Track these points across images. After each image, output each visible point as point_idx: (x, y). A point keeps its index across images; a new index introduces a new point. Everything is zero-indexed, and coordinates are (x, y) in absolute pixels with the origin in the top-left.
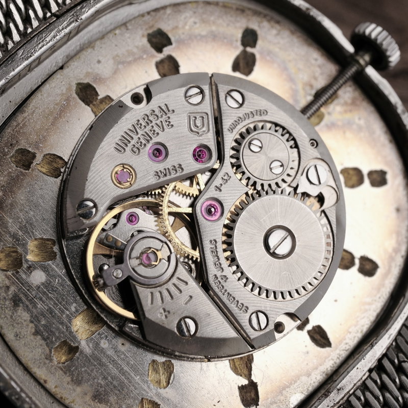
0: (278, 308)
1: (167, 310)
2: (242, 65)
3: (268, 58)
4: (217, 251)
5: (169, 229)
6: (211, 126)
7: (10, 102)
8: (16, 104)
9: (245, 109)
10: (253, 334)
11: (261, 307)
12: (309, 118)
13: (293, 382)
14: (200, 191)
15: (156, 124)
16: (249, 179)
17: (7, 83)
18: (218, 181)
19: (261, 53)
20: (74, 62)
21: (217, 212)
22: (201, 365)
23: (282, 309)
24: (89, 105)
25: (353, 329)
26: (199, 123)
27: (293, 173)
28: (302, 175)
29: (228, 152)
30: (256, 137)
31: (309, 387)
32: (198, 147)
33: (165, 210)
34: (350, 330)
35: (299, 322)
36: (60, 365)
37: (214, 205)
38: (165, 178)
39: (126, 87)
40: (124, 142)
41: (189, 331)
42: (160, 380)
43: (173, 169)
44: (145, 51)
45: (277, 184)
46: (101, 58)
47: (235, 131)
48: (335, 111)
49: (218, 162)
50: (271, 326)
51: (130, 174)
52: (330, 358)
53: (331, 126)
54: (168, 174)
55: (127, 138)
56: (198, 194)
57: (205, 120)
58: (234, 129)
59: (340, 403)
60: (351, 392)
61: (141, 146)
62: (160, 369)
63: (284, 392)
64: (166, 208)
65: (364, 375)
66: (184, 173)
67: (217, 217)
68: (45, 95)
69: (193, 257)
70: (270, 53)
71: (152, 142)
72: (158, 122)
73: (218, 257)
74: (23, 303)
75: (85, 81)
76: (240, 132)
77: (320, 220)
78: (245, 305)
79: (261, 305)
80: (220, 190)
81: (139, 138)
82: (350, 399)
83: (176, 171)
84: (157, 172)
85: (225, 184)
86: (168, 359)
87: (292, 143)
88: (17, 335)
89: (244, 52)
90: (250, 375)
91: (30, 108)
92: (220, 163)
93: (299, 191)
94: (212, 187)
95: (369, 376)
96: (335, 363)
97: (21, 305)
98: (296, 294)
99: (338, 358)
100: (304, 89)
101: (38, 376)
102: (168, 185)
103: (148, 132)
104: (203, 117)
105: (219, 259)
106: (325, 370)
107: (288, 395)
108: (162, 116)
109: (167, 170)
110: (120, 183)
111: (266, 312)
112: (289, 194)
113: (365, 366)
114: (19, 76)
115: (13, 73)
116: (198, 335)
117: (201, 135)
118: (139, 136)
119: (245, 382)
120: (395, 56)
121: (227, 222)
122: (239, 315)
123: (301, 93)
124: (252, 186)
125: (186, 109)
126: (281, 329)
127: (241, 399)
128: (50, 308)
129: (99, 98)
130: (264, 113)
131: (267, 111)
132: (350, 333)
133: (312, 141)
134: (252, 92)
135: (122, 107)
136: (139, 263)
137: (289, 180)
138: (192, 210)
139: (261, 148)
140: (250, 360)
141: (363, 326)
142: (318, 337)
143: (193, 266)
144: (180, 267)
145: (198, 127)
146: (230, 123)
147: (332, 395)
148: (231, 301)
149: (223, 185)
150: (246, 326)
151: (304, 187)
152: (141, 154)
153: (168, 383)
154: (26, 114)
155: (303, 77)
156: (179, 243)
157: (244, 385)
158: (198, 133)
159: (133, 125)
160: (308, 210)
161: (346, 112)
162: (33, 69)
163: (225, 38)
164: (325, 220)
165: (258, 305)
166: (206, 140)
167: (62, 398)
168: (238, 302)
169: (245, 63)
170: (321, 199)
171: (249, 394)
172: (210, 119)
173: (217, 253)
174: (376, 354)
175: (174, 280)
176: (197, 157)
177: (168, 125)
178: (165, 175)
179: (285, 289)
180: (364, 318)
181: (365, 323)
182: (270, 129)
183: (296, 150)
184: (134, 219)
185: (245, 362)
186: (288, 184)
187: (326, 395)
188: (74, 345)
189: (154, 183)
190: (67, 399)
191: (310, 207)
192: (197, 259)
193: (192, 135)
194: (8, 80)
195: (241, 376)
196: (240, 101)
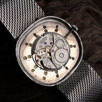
5: (47, 54)
9: (57, 37)
10: (58, 68)
12: (65, 38)
18: (53, 47)
24: (35, 36)
26: (51, 39)
42: (46, 74)
44: (43, 29)
49: (53, 44)
53: (68, 39)
56: (51, 49)
64: (46, 51)
70: (60, 29)
72: (45, 39)
75: (35, 33)
89: (56, 29)
93: (64, 48)
96: (69, 71)
100: (65, 34)
105: (54, 58)
106: (67, 73)
107: (63, 76)
111: (60, 65)
116: (51, 68)
120: (77, 29)
121: (54, 53)
122: (56, 65)
125: (49, 37)
126: (62, 67)
133: (66, 42)
135: (40, 37)
136: (43, 58)
142: (66, 68)
146: (55, 39)
152: (43, 44)
160: (65, 51)
161: (70, 37)
163: (54, 27)
164: (68, 52)
170: (67, 49)
175: (48, 61)
176: (50, 44)
179: (62, 62)
181: (73, 66)
184: (42, 52)
188: (34, 70)
189: (45, 47)
192: (51, 58)
193: (50, 41)
195: (56, 73)
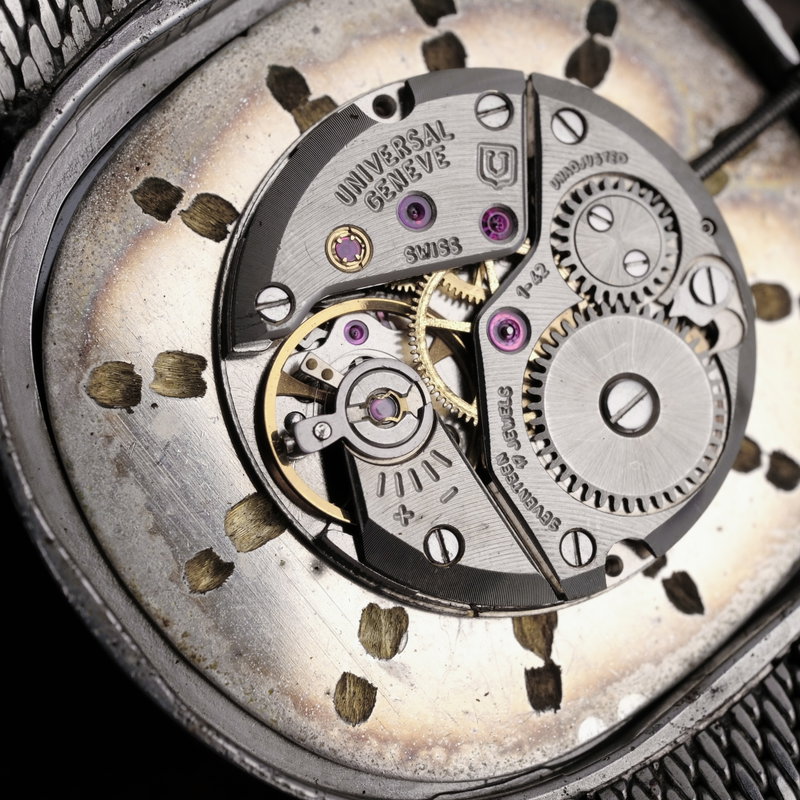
0: (616, 529)
1: (408, 509)
2: (583, 66)
3: (634, 59)
4: (511, 409)
5: (426, 358)
6: (520, 172)
7: (144, 85)
8: (155, 92)
9: (586, 147)
10: (565, 572)
11: (585, 522)
12: (703, 179)
13: (627, 673)
14: (488, 294)
15: (419, 157)
16: (582, 280)
17: (145, 46)
18: (523, 277)
19: (622, 48)
20: (269, 24)
21: (518, 336)
22: (460, 623)
23: (623, 530)
24: (290, 110)
25: (746, 585)
26: (498, 163)
27: (665, 277)
28: (682, 282)
29: (548, 226)
30: (603, 201)
31: (656, 685)
32: (492, 210)
33: (422, 322)
34: (742, 586)
35: (650, 559)
36: (197, 596)
37: (514, 322)
38: (427, 262)
39: (364, 84)
40: (355, 183)
41: (445, 553)
42: (380, 643)
43: (442, 246)
44: (404, 19)
45: (634, 296)
46: (320, 23)
47: (565, 187)
48: (749, 174)
49: (528, 242)
50: (600, 561)
51: (362, 246)
52: (700, 634)
53: (741, 201)
54: (433, 253)
55: (362, 177)
56: (484, 298)
57: (511, 159)
58: (563, 182)
59: (715, 716)
60: (736, 699)
61: (386, 195)
62: (383, 621)
63: (609, 689)
64: (422, 318)
65: (763, 669)
66: (463, 254)
67: (516, 346)
68: (208, 83)
69: (465, 416)
70: (638, 49)
71: (406, 190)
72: (422, 153)
73: (512, 420)
74: (135, 471)
75: (287, 64)
76: (573, 190)
77: (708, 370)
78: (554, 516)
79: (584, 518)
80: (528, 295)
81: (384, 181)
82: (734, 710)
83: (448, 249)
84: (413, 249)
85: (537, 284)
86: (399, 605)
87: (669, 221)
88: (120, 531)
89: (590, 44)
90: (549, 650)
91: (179, 102)
92: (531, 244)
93: (675, 312)
94: (512, 288)
95: (773, 673)
96: (709, 645)
97: (132, 474)
98: (651, 506)
99: (715, 636)
100: (696, 125)
101: (154, 612)
102: (430, 275)
103: (401, 170)
104: (507, 155)
105: (513, 424)
106: (688, 656)
107: (616, 695)
108: (430, 143)
109: (432, 247)
110: (341, 262)
111: (593, 533)
112: (655, 317)
113: (768, 651)
114: (167, 38)
115: (156, 29)
116: (463, 562)
117: (500, 188)
118: (384, 175)
119: (538, 662)
121: (534, 356)
122: (542, 532)
123: (690, 131)
124: (586, 294)
125: (477, 135)
126: (615, 568)
127: (528, 693)
128: (186, 486)
129: (311, 98)
130: (621, 159)
131: (627, 158)
132: (741, 591)
133: (706, 222)
134: (603, 116)
135: (356, 117)
136: (364, 416)
137: (656, 290)
138: (472, 328)
139: (610, 223)
140: (550, 622)
141: (766, 581)
142: (680, 593)
143: (462, 435)
144: (440, 431)
145: (496, 171)
146: (556, 171)
147: (701, 699)
148: (530, 505)
149: (534, 286)
150: (552, 555)
151: (684, 306)
152: (384, 211)
153: (395, 650)
154: (169, 115)
155: (696, 102)
156: (442, 386)
157: (536, 667)
158: (495, 183)
159: (375, 154)
160: (688, 350)
161: (769, 177)
162: (192, 28)
163: (557, 12)
164: (715, 374)
165: (581, 518)
166: (509, 198)
167: (194, 657)
168: (542, 508)
169: (589, 65)
170: (711, 333)
171: (543, 687)
172: (520, 160)
173: (511, 413)
174: (789, 632)
175: (426, 455)
176: (490, 228)
177: (441, 162)
178: (427, 256)
179: (632, 495)
180: (768, 566)
182: (630, 190)
183: (674, 235)
184: (358, 334)
185: (541, 627)
186: (654, 298)
187: (690, 698)
188: (224, 560)
189: (405, 267)
190: (204, 660)
191: (693, 345)
192: (472, 419)
193: (484, 186)
194: (147, 40)
195: (532, 650)
196: (579, 132)
